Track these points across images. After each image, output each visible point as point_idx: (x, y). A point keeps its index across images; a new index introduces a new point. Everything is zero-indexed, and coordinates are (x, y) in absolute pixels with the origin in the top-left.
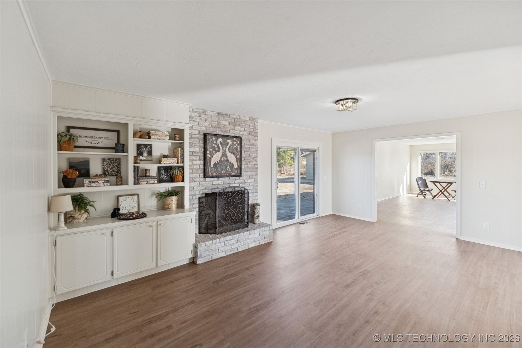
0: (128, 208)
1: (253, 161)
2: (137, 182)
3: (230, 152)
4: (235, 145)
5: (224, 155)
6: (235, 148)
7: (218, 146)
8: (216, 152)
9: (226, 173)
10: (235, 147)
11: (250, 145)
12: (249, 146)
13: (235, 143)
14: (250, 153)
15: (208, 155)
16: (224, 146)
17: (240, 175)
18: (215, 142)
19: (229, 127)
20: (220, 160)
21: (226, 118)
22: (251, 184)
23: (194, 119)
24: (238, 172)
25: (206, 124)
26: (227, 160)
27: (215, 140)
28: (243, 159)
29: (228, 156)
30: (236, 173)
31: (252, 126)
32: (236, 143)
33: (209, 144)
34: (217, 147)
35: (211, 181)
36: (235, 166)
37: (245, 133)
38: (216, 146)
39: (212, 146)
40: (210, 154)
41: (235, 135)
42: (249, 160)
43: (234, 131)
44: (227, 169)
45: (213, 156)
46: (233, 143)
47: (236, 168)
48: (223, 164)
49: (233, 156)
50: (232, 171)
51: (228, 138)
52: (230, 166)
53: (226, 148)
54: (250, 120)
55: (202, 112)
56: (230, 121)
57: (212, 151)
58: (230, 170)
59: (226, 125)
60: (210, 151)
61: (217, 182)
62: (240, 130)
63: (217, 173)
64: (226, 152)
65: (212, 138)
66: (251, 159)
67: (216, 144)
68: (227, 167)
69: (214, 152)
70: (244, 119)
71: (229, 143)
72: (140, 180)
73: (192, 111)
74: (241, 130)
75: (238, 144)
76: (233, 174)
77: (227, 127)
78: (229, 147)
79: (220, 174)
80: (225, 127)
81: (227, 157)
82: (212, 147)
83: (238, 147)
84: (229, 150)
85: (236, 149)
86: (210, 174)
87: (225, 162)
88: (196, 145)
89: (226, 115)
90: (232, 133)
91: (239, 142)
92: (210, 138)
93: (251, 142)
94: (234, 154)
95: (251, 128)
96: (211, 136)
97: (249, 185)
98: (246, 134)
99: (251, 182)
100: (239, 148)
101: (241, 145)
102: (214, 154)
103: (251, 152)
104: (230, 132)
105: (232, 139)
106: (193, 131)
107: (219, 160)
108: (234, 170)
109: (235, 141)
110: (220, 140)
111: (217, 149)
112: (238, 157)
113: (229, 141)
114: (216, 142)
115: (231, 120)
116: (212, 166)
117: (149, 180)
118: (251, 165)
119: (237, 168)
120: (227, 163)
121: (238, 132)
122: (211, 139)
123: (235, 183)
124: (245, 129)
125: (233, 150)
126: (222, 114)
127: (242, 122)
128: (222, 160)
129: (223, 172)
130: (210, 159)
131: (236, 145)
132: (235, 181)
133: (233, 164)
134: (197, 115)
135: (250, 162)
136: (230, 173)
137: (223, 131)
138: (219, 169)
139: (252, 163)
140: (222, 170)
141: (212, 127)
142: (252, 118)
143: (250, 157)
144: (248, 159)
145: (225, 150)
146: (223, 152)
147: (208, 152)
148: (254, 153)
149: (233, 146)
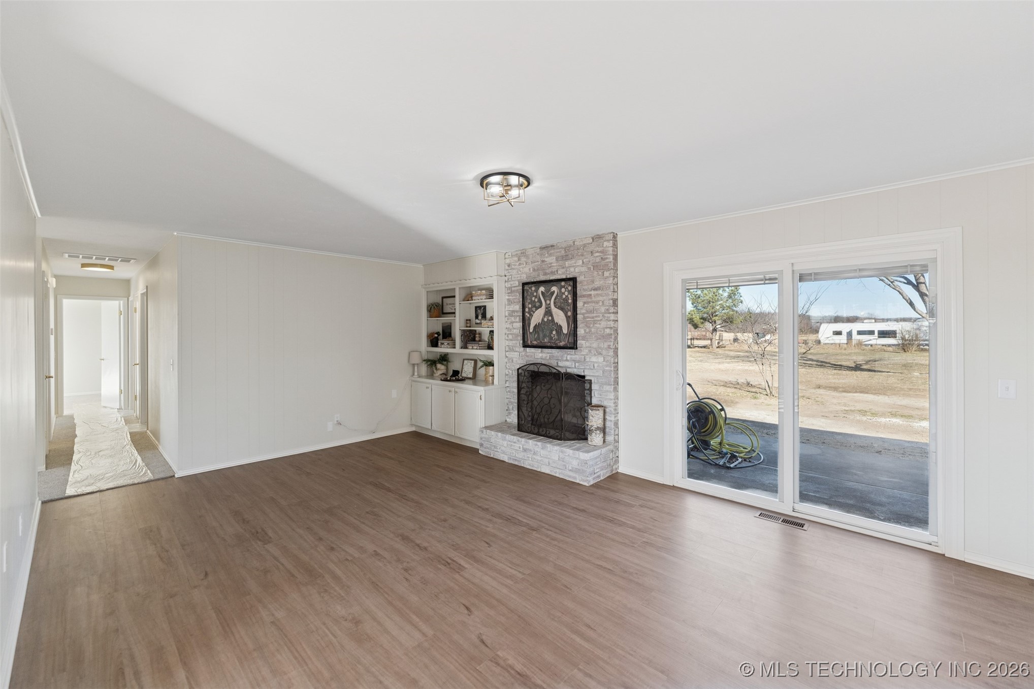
0: (467, 373)
1: (601, 320)
2: (465, 347)
3: (556, 307)
4: (564, 293)
5: (548, 312)
6: (564, 299)
7: (540, 298)
8: (537, 308)
9: (550, 342)
10: (564, 296)
11: (594, 290)
12: (593, 293)
13: (563, 290)
14: (593, 304)
15: (527, 314)
16: (547, 298)
17: (573, 346)
18: (535, 294)
19: (556, 266)
20: (543, 320)
21: (552, 251)
22: (596, 365)
23: (513, 267)
24: (570, 341)
25: (526, 270)
26: (553, 320)
27: (535, 290)
28: (579, 317)
29: (553, 314)
30: (566, 342)
31: (597, 252)
32: (566, 291)
33: (528, 297)
34: (538, 302)
35: (532, 352)
36: (565, 331)
37: (584, 269)
38: (536, 300)
39: (531, 300)
40: (529, 313)
41: (567, 276)
42: (593, 318)
43: (563, 270)
44: (552, 335)
45: (532, 316)
46: (560, 291)
47: (567, 334)
48: (546, 327)
49: (561, 313)
50: (559, 339)
51: (552, 283)
52: (556, 330)
53: (550, 300)
54: (593, 241)
55: (522, 253)
56: (558, 254)
57: (532, 308)
58: (556, 337)
59: (552, 263)
60: (529, 308)
61: (540, 355)
62: (574, 265)
63: (538, 341)
64: (550, 307)
65: (530, 288)
66: (596, 317)
67: (536, 297)
68: (552, 331)
69: (534, 309)
70: (581, 243)
71: (554, 291)
72: (468, 345)
73: (511, 256)
74: (577, 264)
75: (569, 291)
76: (562, 344)
77: (554, 266)
78: (555, 299)
79: (541, 342)
80: (550, 267)
81: (552, 316)
82: (532, 302)
83: (569, 296)
84: (555, 303)
85: (566, 300)
86: (529, 342)
87: (549, 324)
88: (515, 301)
89: (551, 246)
90: (562, 274)
91: (570, 288)
92: (528, 288)
93: (597, 283)
94: (562, 309)
95: (597, 256)
96: (530, 286)
97: (594, 366)
98: (586, 270)
99: (596, 362)
100: (570, 298)
101: (574, 292)
102: (534, 312)
103: (597, 302)
104: (559, 272)
105: (559, 285)
106: (512, 283)
107: (540, 321)
108: (562, 337)
109: (564, 287)
110: (542, 289)
111: (538, 304)
112: (569, 314)
113: (554, 289)
114: (537, 293)
115: (560, 252)
116: (531, 331)
117: (473, 345)
118: (598, 328)
119: (569, 334)
120: (553, 325)
121: (572, 269)
122: (530, 290)
123: (567, 360)
124: (584, 261)
125: (561, 303)
126: (546, 247)
127: (578, 249)
128: (545, 321)
129: (546, 340)
130: (530, 320)
131: (566, 293)
132: (567, 357)
133: (561, 327)
134: (516, 259)
135: (595, 322)
136: (556, 342)
137: (548, 274)
138: (541, 335)
139: (600, 324)
140: (545, 336)
141: (534, 270)
142: (598, 235)
143: (595, 312)
144: (590, 318)
145: (550, 304)
146: (546, 308)
147: (527, 310)
148: (603, 304)
149: (562, 296)
